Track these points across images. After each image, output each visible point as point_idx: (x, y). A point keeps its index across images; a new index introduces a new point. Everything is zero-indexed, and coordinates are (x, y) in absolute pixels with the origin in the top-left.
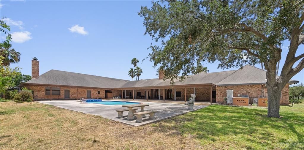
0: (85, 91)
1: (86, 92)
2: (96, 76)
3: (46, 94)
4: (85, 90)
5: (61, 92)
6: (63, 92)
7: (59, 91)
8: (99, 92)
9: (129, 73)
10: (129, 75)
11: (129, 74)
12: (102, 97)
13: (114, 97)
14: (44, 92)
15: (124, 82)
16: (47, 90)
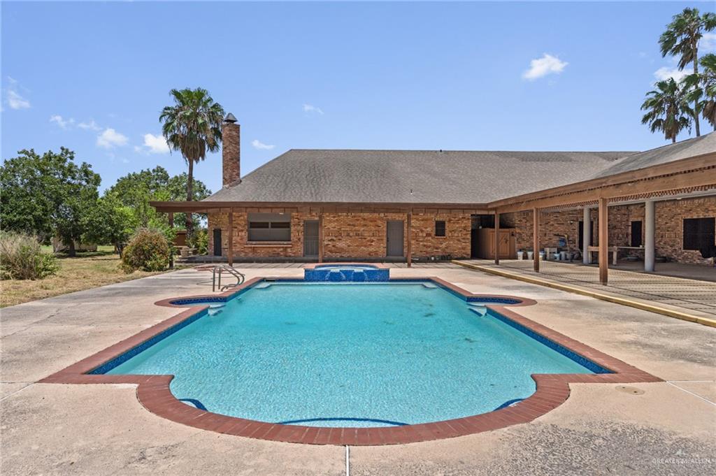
0: (379, 223)
1: (384, 227)
2: (447, 152)
3: (250, 240)
4: (381, 219)
5: (293, 228)
6: (298, 232)
7: (287, 225)
8: (440, 229)
9: (651, 110)
10: (650, 122)
11: (645, 119)
12: (457, 253)
13: (520, 254)
14: (243, 234)
15: (601, 161)
16: (253, 225)
